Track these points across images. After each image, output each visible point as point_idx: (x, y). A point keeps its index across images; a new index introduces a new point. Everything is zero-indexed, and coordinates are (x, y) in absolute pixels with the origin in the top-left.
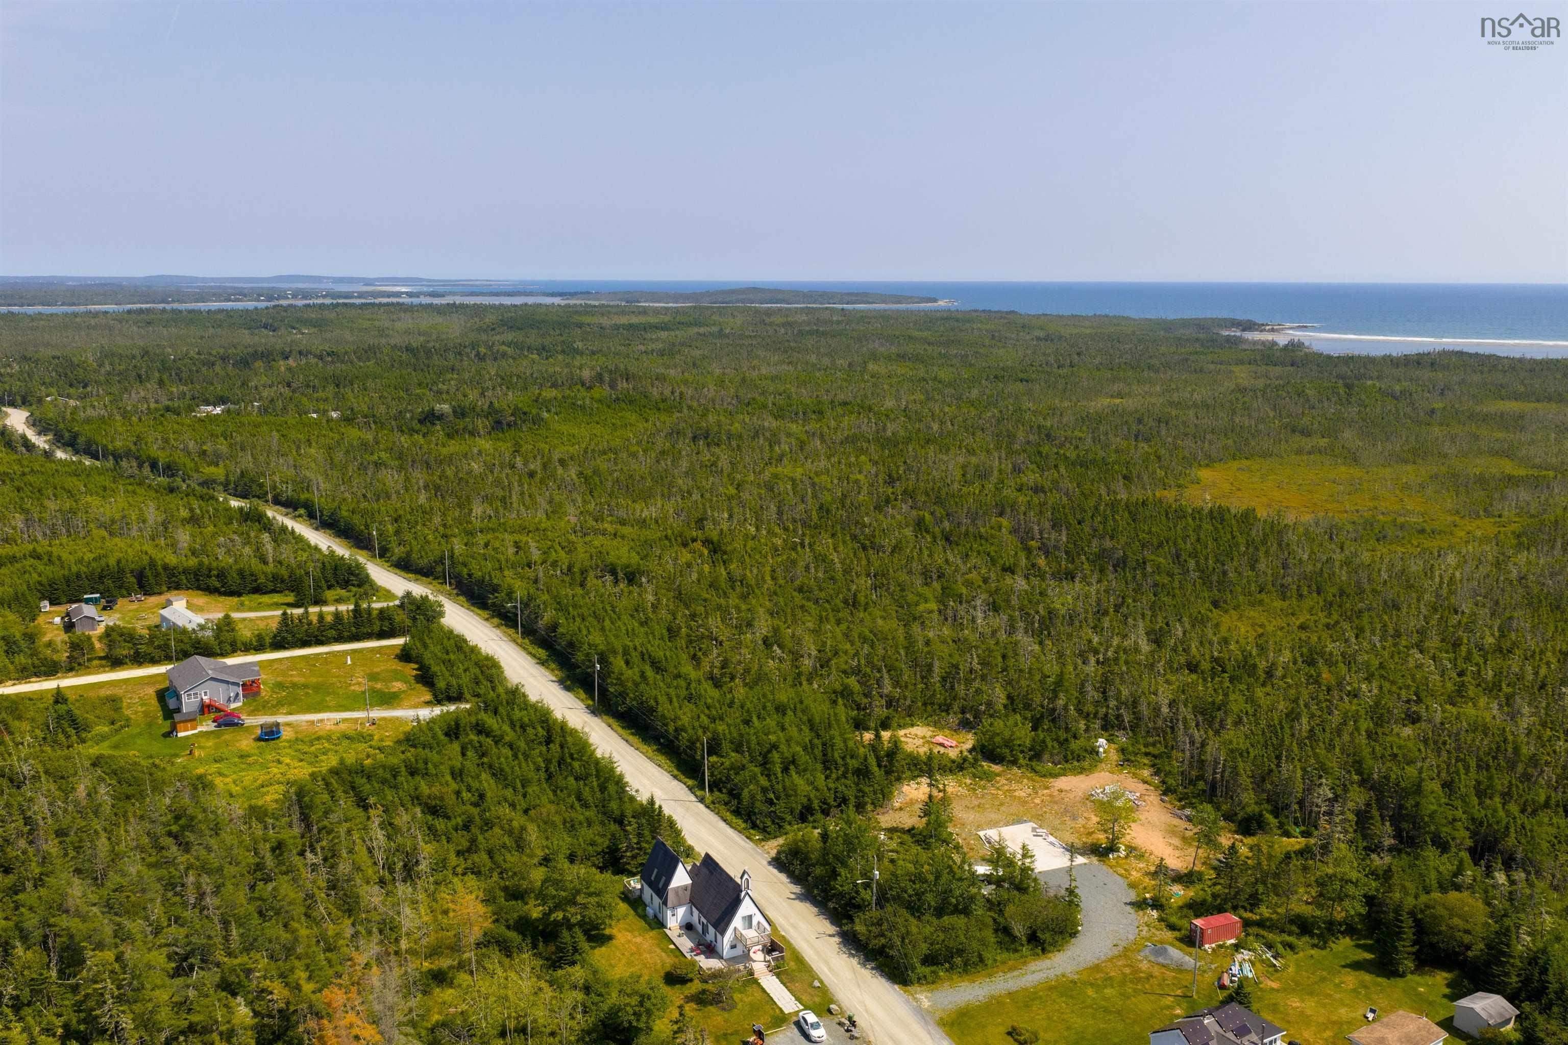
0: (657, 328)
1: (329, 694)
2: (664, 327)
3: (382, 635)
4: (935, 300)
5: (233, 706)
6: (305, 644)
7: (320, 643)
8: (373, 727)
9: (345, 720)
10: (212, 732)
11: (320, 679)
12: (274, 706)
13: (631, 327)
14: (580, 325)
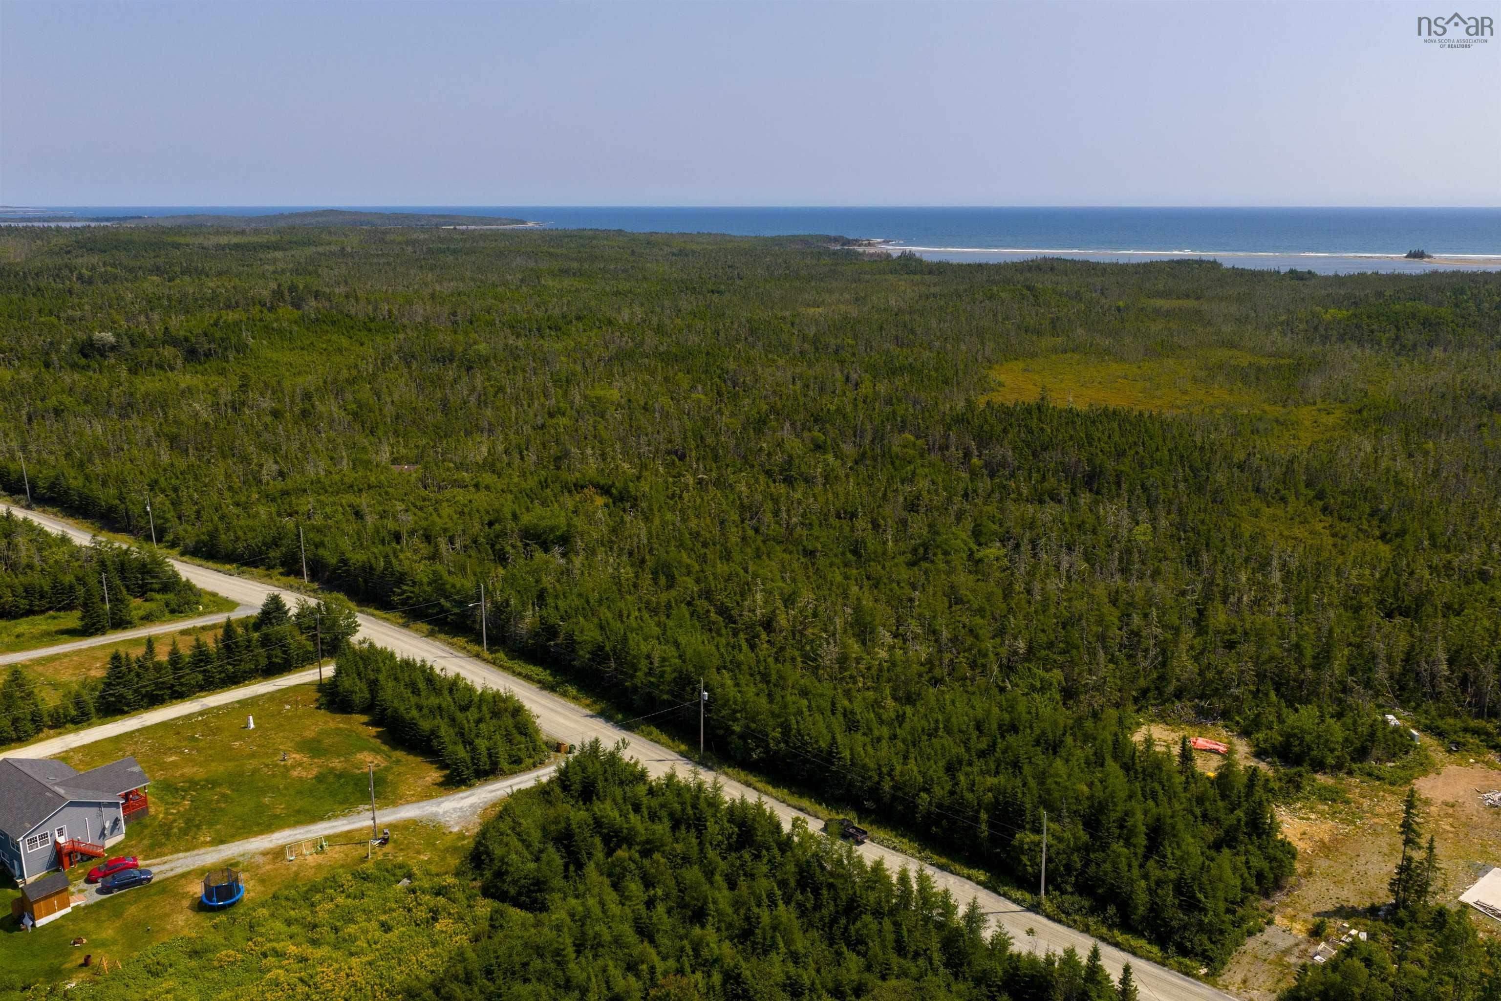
0: (268, 248)
1: (262, 792)
2: (276, 247)
3: (271, 671)
4: (524, 223)
5: (109, 843)
6: (154, 700)
7: (178, 695)
8: (388, 848)
9: (331, 839)
10: (99, 905)
11: (230, 765)
12: (184, 832)
13: (237, 246)
14: (177, 246)
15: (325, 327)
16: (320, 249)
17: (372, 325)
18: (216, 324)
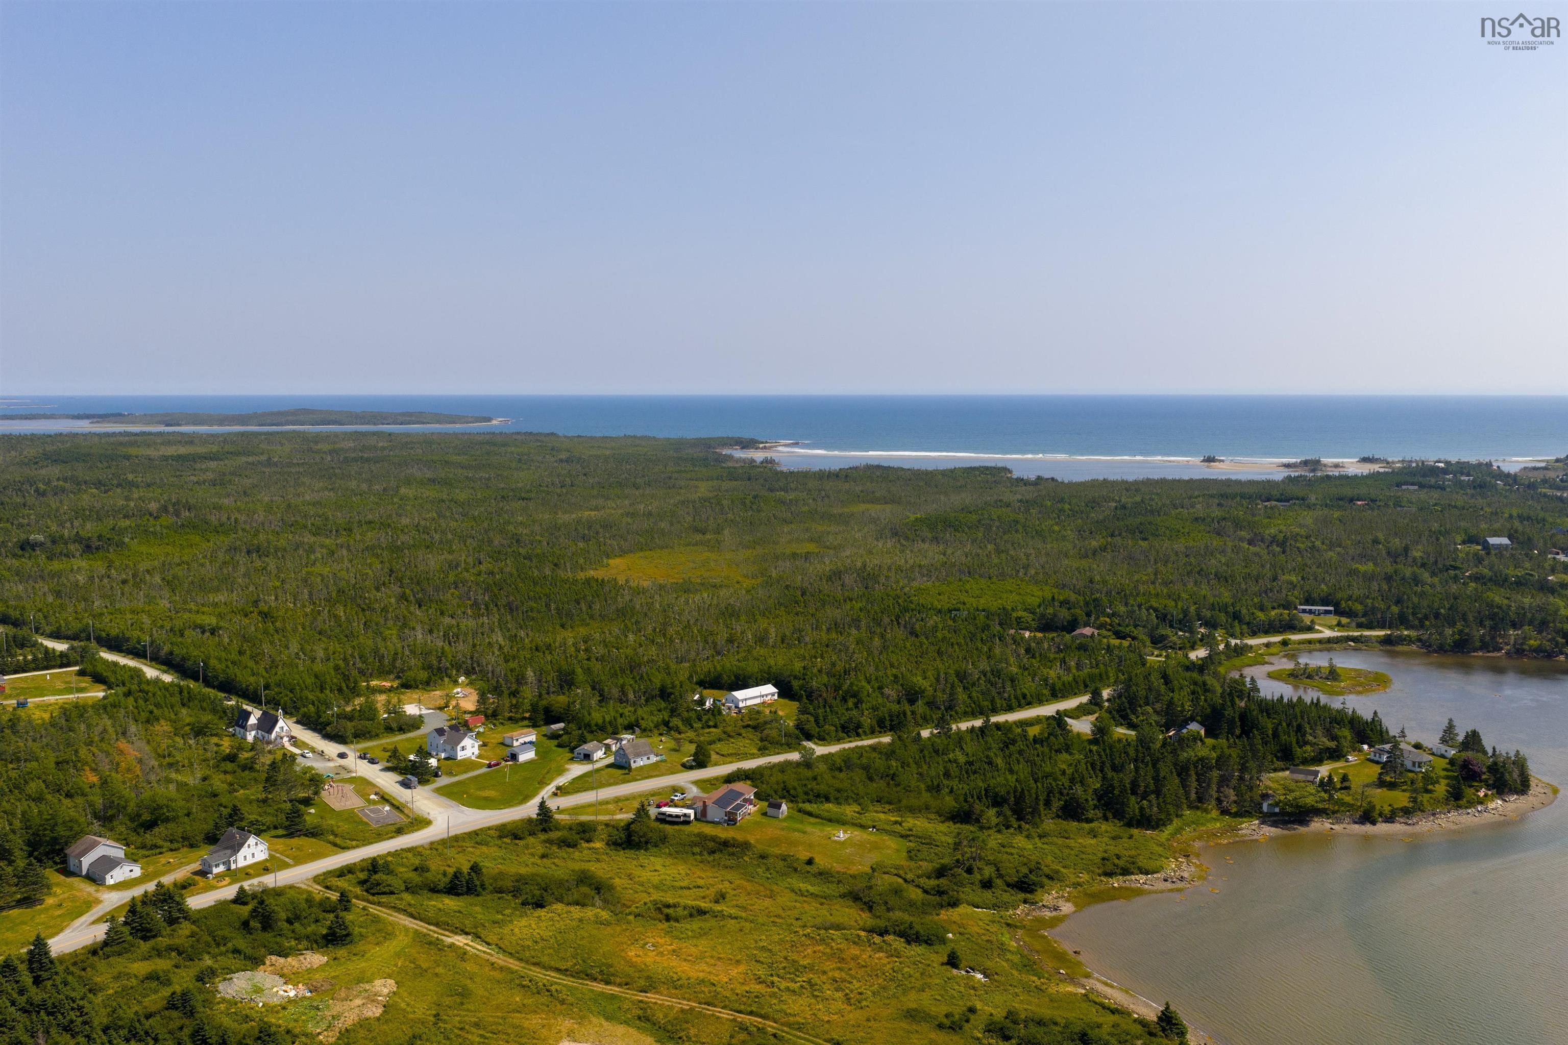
1: (45, 690)
3: (60, 667)
9: (60, 699)
13: (180, 458)
14: (127, 457)
15: (188, 530)
16: (250, 459)
17: (220, 529)
18: (113, 529)
